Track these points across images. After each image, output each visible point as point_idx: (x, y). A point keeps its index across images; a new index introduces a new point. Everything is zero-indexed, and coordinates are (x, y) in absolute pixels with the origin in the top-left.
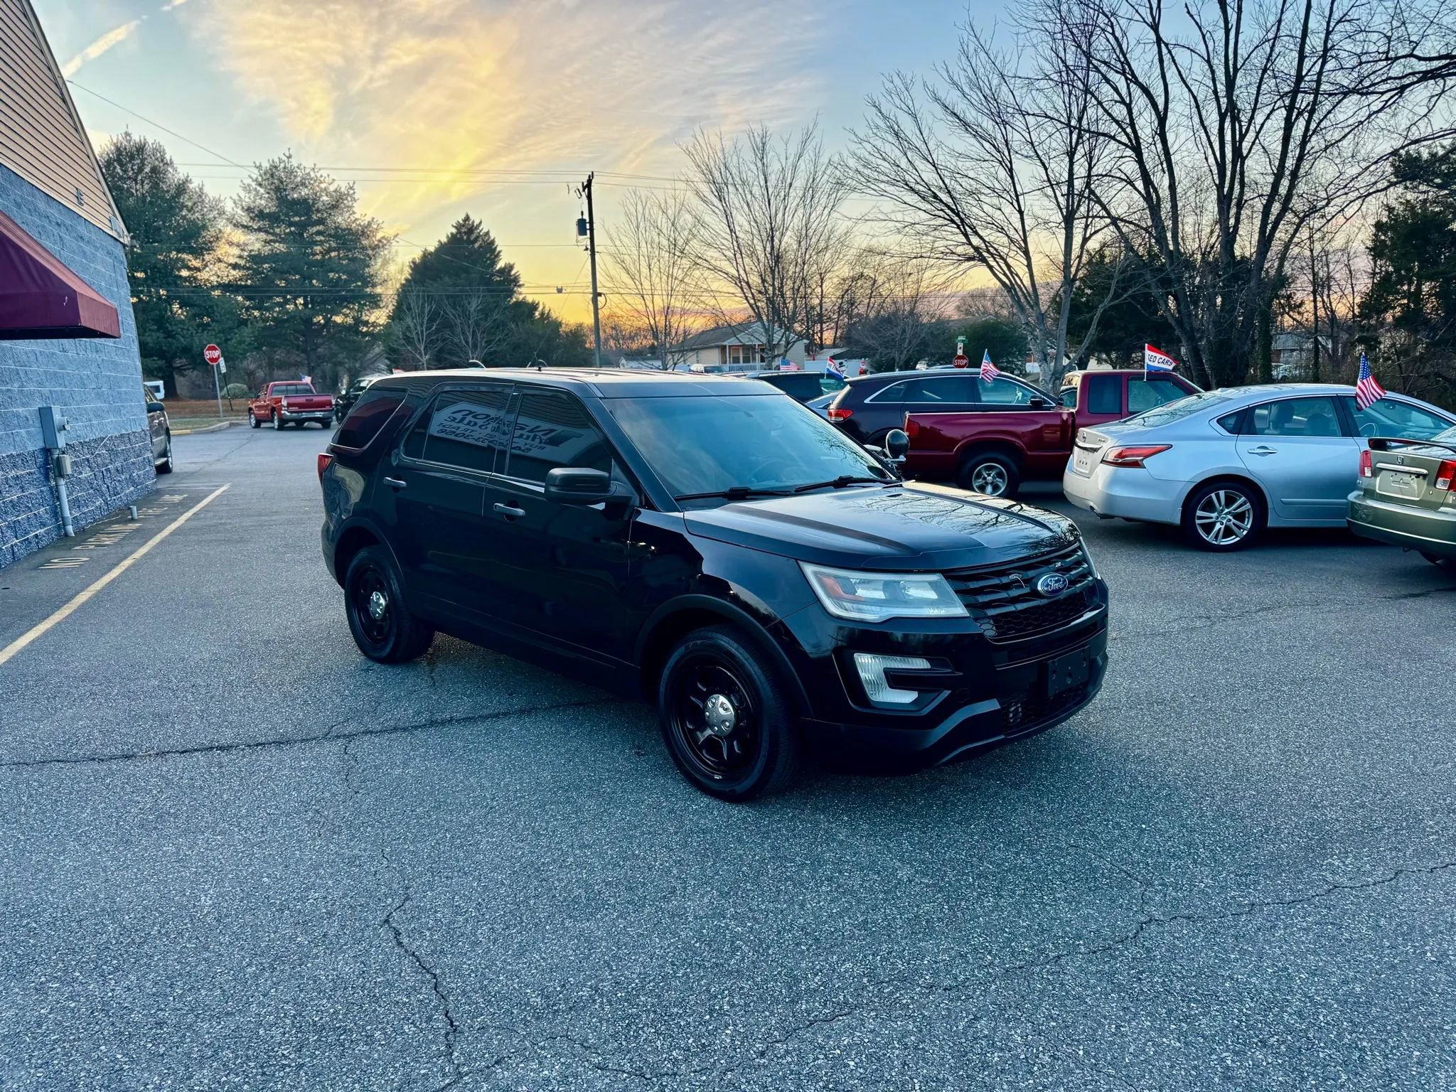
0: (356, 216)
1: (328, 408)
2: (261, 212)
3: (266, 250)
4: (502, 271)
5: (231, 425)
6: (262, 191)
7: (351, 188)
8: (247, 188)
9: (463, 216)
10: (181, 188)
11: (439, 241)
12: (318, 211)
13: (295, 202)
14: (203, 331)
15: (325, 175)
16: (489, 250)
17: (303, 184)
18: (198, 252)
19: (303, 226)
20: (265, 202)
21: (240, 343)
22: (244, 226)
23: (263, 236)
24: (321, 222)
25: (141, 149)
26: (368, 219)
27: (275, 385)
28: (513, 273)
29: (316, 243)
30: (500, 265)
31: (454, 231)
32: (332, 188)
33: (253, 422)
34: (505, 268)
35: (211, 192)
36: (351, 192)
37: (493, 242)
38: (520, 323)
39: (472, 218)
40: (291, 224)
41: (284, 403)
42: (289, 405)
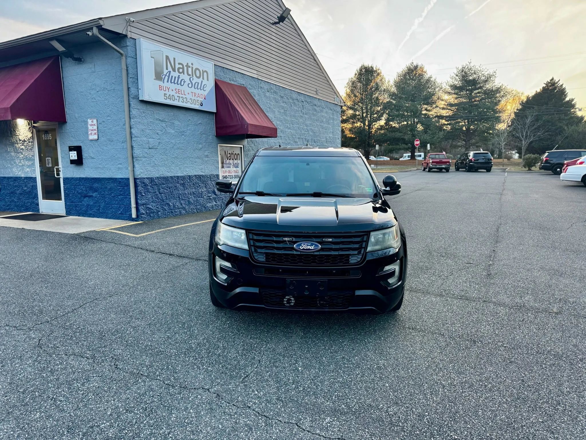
0: (495, 84)
1: (448, 164)
2: (456, 86)
3: (456, 102)
4: (568, 102)
5: (417, 169)
6: (457, 78)
7: (495, 72)
8: (452, 78)
9: (551, 78)
10: (428, 81)
11: (536, 91)
12: (479, 83)
13: (470, 81)
14: (425, 134)
15: (484, 68)
16: (562, 92)
17: (475, 73)
18: (430, 104)
19: (471, 91)
20: (458, 83)
21: (438, 138)
22: (448, 93)
23: (455, 96)
24: (481, 88)
25: (416, 67)
26: (500, 85)
27: (431, 155)
28: (573, 103)
29: (477, 97)
30: (567, 99)
31: (545, 85)
32: (486, 73)
33: (423, 168)
34: (570, 100)
35: (439, 81)
36: (495, 74)
37: (564, 89)
38: (569, 126)
39: (555, 79)
40: (467, 90)
41: (431, 161)
42: (433, 162)
